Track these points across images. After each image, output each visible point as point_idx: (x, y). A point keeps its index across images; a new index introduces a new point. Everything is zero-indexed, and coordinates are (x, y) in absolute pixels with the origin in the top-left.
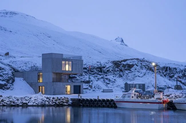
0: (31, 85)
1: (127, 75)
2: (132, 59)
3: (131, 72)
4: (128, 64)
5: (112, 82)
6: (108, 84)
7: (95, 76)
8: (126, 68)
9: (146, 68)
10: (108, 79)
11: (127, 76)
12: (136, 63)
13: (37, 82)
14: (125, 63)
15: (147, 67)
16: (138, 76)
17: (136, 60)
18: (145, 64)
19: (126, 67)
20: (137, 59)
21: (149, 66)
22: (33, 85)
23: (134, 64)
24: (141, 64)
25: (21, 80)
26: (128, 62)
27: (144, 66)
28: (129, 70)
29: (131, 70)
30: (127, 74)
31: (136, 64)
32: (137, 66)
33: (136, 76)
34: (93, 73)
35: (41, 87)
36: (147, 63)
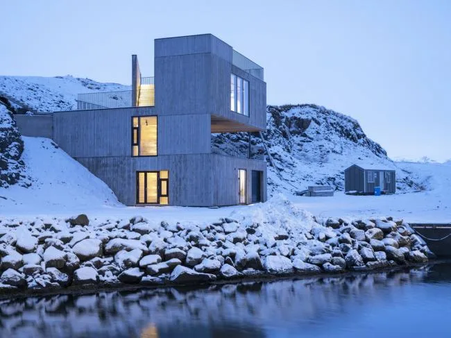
0: (95, 166)
1: (299, 147)
2: (302, 106)
3: (309, 140)
4: (295, 118)
5: (287, 166)
6: (281, 170)
7: (241, 146)
8: (291, 130)
9: (338, 131)
10: (277, 156)
11: (300, 150)
12: (315, 116)
13: (128, 153)
14: (289, 115)
15: (338, 128)
16: (334, 152)
17: (312, 109)
18: (333, 121)
19: (293, 125)
20: (313, 106)
21: (341, 125)
22: (106, 165)
23: (310, 118)
24: (325, 119)
25: (44, 144)
26: (296, 112)
27: (332, 124)
28: (302, 136)
29: (305, 135)
30: (299, 145)
31: (313, 119)
32: (318, 123)
33: (328, 152)
34: (234, 136)
35: (142, 175)
36: (335, 117)
